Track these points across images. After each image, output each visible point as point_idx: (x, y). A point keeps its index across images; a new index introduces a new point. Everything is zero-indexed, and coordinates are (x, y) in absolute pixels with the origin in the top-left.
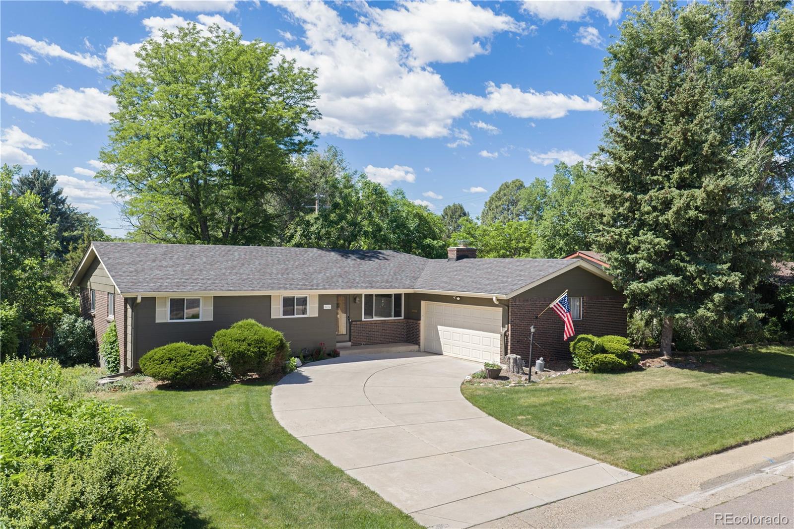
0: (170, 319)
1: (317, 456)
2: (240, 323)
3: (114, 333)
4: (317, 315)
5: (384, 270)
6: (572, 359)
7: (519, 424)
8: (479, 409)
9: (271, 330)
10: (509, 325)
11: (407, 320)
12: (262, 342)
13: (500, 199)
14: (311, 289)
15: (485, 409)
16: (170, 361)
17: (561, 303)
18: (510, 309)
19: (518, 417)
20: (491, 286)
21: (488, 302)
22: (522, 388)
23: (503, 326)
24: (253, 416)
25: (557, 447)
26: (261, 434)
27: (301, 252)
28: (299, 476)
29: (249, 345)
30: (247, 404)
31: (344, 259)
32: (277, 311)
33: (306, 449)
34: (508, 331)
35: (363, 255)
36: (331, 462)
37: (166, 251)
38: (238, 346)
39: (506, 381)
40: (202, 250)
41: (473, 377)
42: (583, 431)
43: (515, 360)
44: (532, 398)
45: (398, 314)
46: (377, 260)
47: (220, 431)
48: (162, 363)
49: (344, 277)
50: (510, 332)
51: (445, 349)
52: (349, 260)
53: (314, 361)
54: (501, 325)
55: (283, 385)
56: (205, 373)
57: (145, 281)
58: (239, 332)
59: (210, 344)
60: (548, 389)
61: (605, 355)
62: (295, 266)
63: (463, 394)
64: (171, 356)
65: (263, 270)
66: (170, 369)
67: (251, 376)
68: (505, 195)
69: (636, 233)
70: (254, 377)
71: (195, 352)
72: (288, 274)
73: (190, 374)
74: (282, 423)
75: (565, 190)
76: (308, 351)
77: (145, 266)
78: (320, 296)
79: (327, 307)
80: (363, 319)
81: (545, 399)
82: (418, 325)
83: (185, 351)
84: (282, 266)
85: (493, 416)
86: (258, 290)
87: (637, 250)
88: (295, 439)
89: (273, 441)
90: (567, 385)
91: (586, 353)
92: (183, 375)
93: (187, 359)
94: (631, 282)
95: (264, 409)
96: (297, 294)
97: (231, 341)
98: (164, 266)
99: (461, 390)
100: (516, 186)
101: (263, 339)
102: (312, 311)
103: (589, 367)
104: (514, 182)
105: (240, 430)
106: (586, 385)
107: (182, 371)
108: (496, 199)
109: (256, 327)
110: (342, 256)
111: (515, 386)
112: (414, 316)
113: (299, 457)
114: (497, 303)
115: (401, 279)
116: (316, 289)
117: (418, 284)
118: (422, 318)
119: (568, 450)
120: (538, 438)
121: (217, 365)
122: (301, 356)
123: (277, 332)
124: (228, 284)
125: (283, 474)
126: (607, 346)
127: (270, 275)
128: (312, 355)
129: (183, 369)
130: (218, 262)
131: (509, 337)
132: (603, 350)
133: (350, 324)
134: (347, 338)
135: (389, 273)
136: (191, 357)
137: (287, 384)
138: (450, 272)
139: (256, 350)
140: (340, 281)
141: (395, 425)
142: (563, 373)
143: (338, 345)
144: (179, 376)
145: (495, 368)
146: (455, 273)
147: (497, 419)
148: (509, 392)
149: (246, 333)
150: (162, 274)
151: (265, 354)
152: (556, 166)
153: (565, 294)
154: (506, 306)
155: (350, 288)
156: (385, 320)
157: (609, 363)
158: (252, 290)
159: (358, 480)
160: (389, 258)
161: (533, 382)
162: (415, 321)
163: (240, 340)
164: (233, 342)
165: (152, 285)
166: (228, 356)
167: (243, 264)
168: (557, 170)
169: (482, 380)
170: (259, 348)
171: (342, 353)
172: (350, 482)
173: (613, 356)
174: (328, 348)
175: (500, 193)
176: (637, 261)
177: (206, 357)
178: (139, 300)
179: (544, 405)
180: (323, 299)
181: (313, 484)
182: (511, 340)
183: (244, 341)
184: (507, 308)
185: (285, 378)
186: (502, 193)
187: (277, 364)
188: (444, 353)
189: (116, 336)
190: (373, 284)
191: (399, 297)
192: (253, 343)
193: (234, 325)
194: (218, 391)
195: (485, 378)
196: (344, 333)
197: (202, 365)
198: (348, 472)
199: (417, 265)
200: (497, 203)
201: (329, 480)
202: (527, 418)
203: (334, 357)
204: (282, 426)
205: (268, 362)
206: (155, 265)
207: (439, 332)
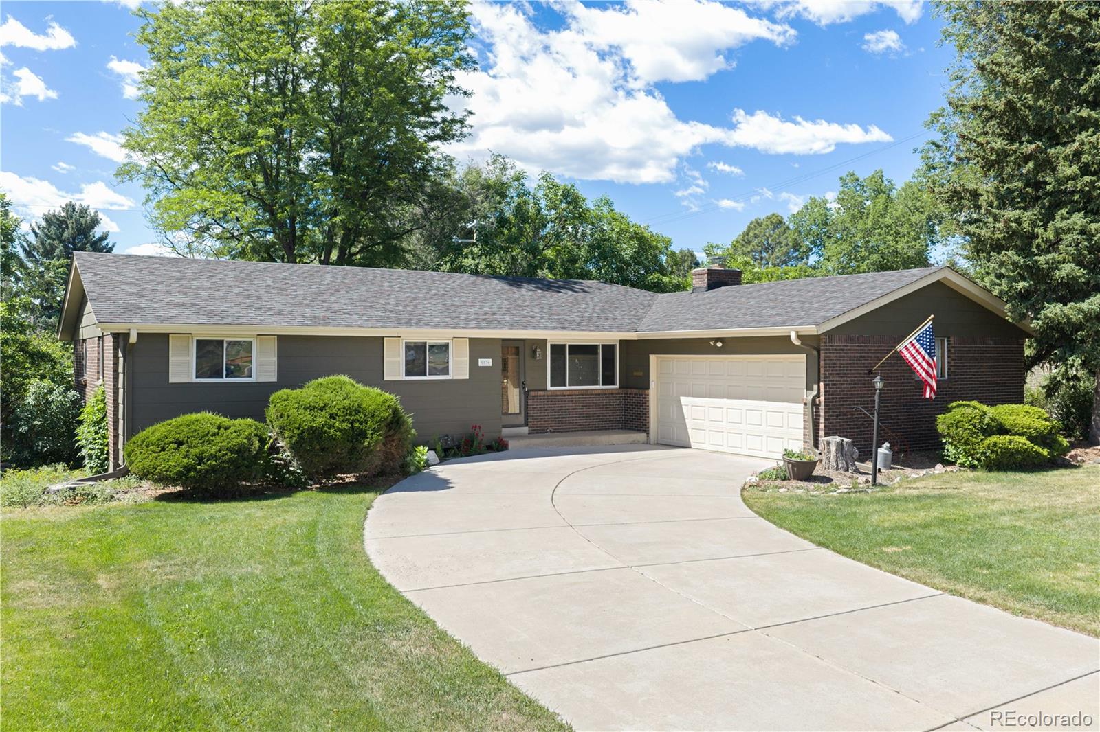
0: (197, 377)
1: (443, 635)
2: (320, 380)
3: (102, 405)
4: (467, 377)
5: (584, 306)
6: (941, 447)
7: (893, 563)
8: (792, 535)
9: (377, 390)
10: (822, 384)
11: (625, 391)
12: (357, 412)
13: (749, 243)
14: (455, 328)
15: (807, 535)
16: (178, 447)
17: (918, 340)
18: (822, 355)
19: (885, 549)
20: (781, 316)
21: (779, 345)
22: (863, 496)
23: (809, 388)
24: (319, 547)
25: (1008, 615)
26: (324, 585)
27: (442, 277)
28: (388, 692)
29: (332, 416)
30: (314, 526)
31: (515, 289)
32: (395, 367)
33: (420, 619)
34: (818, 395)
35: (547, 286)
36: (474, 649)
37: (204, 268)
38: (309, 417)
39: (829, 484)
40: (269, 269)
41: (762, 479)
42: (1045, 577)
43: (840, 446)
44: (894, 514)
45: (609, 380)
46: (570, 293)
47: (235, 578)
48: (163, 449)
49: (514, 312)
50: (822, 398)
51: (694, 437)
52: (523, 291)
53: (462, 456)
54: (805, 386)
55: (398, 493)
56: (243, 468)
57: (149, 307)
58: (314, 394)
59: (261, 417)
60: (918, 497)
61: (1008, 437)
62: (429, 296)
63: (751, 507)
64: (181, 437)
65: (372, 299)
66: (175, 460)
67: (341, 478)
68: (756, 236)
69: (1048, 217)
70: (347, 480)
71: (226, 429)
72: (415, 306)
73: (213, 469)
74: (377, 562)
75: (858, 212)
76: (453, 440)
77: (159, 287)
78: (473, 341)
79: (485, 362)
80: (549, 388)
81: (922, 516)
82: (645, 398)
83: (207, 427)
84: (407, 295)
85: (828, 547)
86: (359, 326)
87: (1053, 246)
88: (398, 596)
89: (345, 599)
90: (950, 490)
91: (972, 434)
92: (200, 471)
93: (210, 442)
94: (1046, 304)
95: (346, 533)
96: (430, 336)
97: (298, 408)
98: (194, 287)
99: (744, 500)
100: (772, 222)
101: (359, 406)
102: (458, 368)
103: (979, 460)
104: (768, 218)
105: (280, 576)
106: (988, 491)
107: (200, 464)
108: (744, 243)
109: (348, 387)
110: (511, 285)
111: (849, 493)
112: (637, 382)
113: (398, 638)
114: (797, 342)
115: (614, 319)
116: (464, 328)
117: (643, 325)
118: (652, 385)
119: (1038, 623)
120: (952, 592)
121: (278, 459)
122: (439, 448)
123: (387, 394)
124: (303, 316)
125: (350, 685)
126: (1008, 421)
127: (384, 306)
128: (458, 447)
129: (200, 460)
130: (293, 285)
131: (822, 407)
132: (1002, 430)
133: (526, 396)
134: (521, 419)
135: (593, 309)
136: (218, 439)
137: (405, 491)
138: (699, 306)
139: (345, 426)
140: (508, 318)
141: (620, 565)
142: (930, 471)
143: (505, 431)
144: (192, 474)
145: (804, 460)
146: (709, 306)
147: (839, 552)
148: (840, 501)
149: (328, 396)
150: (187, 299)
151: (363, 434)
152: (841, 179)
153: (928, 324)
154: (815, 349)
155: (525, 328)
156: (587, 390)
157: (1017, 451)
158: (347, 326)
159: (542, 703)
160: (591, 290)
161: (880, 485)
162: (639, 391)
163: (314, 407)
164: (301, 411)
165: (161, 313)
166: (291, 437)
167: (338, 291)
168: (844, 185)
169: (779, 482)
170: (352, 424)
171: (512, 444)
172: (519, 711)
173: (1023, 439)
174: (487, 435)
175: (748, 234)
176: (1055, 266)
177: (248, 438)
178: (133, 339)
179: (926, 526)
180: (478, 347)
181: (421, 714)
182: (825, 412)
183: (322, 409)
184: (815, 353)
185: (404, 482)
186: (751, 234)
187: (388, 457)
188: (693, 445)
189: (104, 410)
190: (566, 323)
191: (609, 349)
192: (339, 413)
193: (310, 384)
194: (269, 502)
195: (785, 478)
196: (517, 411)
197: (238, 452)
198: (513, 680)
199: (640, 301)
200: (744, 249)
201: (463, 703)
202: (905, 551)
203: (498, 450)
204: (377, 566)
205: (368, 450)
206: (178, 285)
207: (683, 407)
